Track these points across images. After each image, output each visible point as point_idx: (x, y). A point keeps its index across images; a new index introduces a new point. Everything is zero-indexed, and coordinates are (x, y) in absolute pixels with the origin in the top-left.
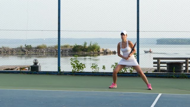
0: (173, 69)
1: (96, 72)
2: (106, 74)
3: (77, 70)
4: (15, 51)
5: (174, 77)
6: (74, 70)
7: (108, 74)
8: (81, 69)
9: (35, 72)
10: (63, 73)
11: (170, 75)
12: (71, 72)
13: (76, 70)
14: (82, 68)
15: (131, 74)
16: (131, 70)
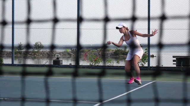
0: (181, 64)
1: (111, 66)
2: (120, 67)
3: (94, 64)
4: (62, 55)
5: (182, 70)
6: (92, 64)
7: (122, 67)
9: (57, 65)
10: (81, 67)
11: (178, 69)
12: (88, 66)
14: (98, 62)
15: (142, 68)
16: (142, 64)
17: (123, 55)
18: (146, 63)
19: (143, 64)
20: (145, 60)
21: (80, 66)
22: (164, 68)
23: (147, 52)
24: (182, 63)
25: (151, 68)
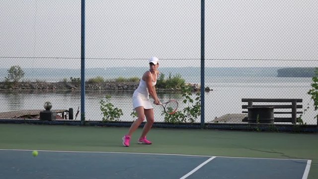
0: (256, 118)
4: (55, 87)
5: (258, 129)
6: (106, 119)
8: (116, 117)
9: (46, 121)
11: (252, 127)
12: (100, 122)
13: (109, 119)
15: (192, 126)
16: (191, 119)
18: (197, 116)
19: (193, 118)
20: (196, 111)
21: (87, 122)
22: (228, 126)
23: (200, 99)
24: (258, 118)
25: (207, 126)
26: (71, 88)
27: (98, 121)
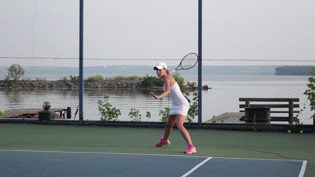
0: (253, 118)
1: (136, 122)
2: (151, 125)
3: (109, 118)
5: (255, 129)
6: (104, 119)
7: (154, 125)
8: (114, 117)
9: (45, 121)
11: (249, 127)
12: (99, 122)
13: (107, 119)
15: (189, 125)
16: (189, 119)
17: (158, 86)
18: (195, 116)
19: (191, 118)
20: (194, 112)
21: (85, 121)
22: (225, 126)
23: (197, 99)
24: (255, 118)
25: (204, 126)
26: (70, 86)
27: (96, 121)
